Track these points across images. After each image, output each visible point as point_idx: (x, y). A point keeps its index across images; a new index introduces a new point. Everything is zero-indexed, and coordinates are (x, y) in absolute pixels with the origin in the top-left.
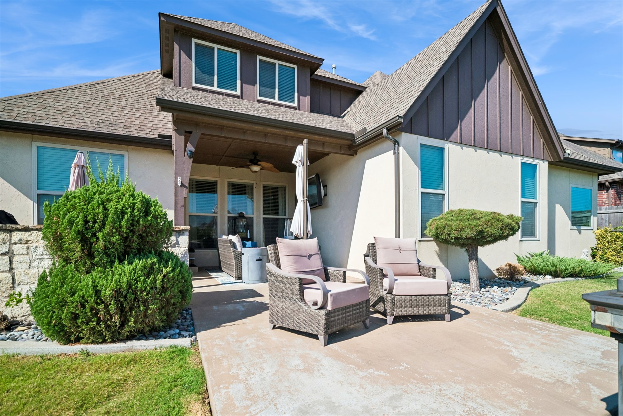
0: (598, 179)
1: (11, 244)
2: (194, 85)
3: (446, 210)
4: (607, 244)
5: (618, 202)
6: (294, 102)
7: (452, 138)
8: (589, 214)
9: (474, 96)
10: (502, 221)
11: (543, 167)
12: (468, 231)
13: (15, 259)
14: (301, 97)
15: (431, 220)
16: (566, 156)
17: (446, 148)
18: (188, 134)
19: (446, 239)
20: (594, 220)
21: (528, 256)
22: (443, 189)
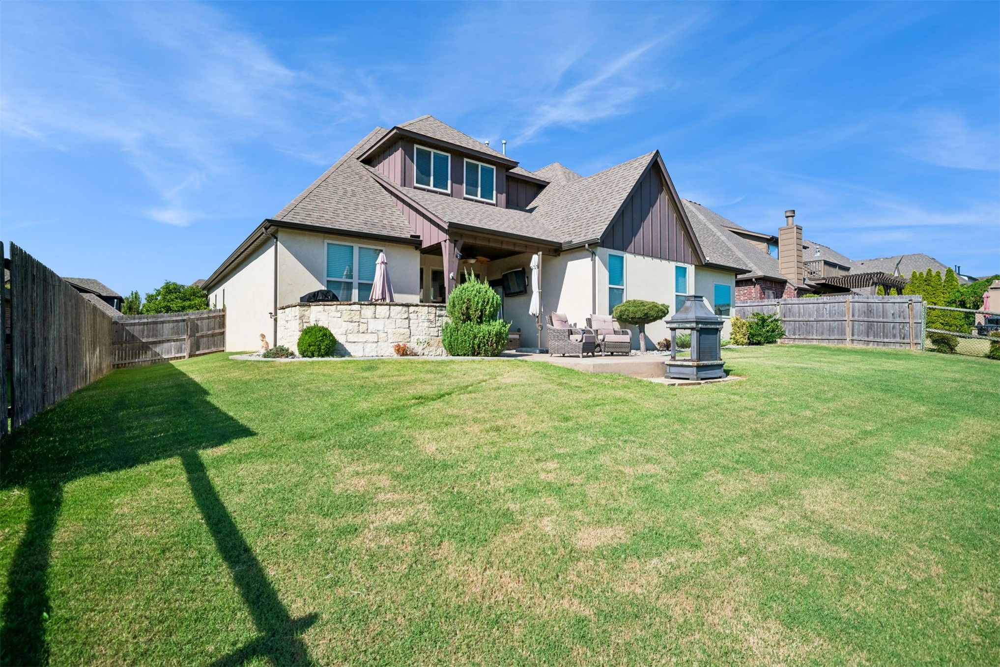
0: (736, 277)
1: (409, 313)
2: (416, 185)
3: (624, 301)
4: (738, 329)
5: (763, 296)
6: (492, 199)
7: (628, 250)
8: (727, 308)
9: (643, 220)
10: (658, 307)
11: (691, 269)
12: (639, 313)
13: (411, 322)
14: (498, 195)
15: (616, 307)
16: (706, 262)
17: (625, 256)
18: (455, 242)
19: (626, 319)
20: (733, 311)
21: (681, 335)
22: (623, 285)
